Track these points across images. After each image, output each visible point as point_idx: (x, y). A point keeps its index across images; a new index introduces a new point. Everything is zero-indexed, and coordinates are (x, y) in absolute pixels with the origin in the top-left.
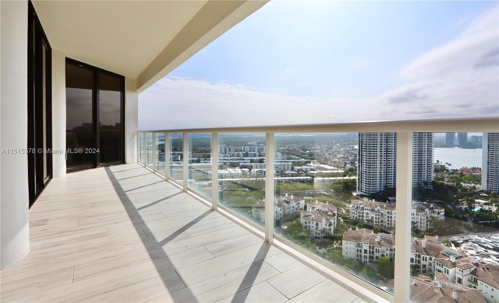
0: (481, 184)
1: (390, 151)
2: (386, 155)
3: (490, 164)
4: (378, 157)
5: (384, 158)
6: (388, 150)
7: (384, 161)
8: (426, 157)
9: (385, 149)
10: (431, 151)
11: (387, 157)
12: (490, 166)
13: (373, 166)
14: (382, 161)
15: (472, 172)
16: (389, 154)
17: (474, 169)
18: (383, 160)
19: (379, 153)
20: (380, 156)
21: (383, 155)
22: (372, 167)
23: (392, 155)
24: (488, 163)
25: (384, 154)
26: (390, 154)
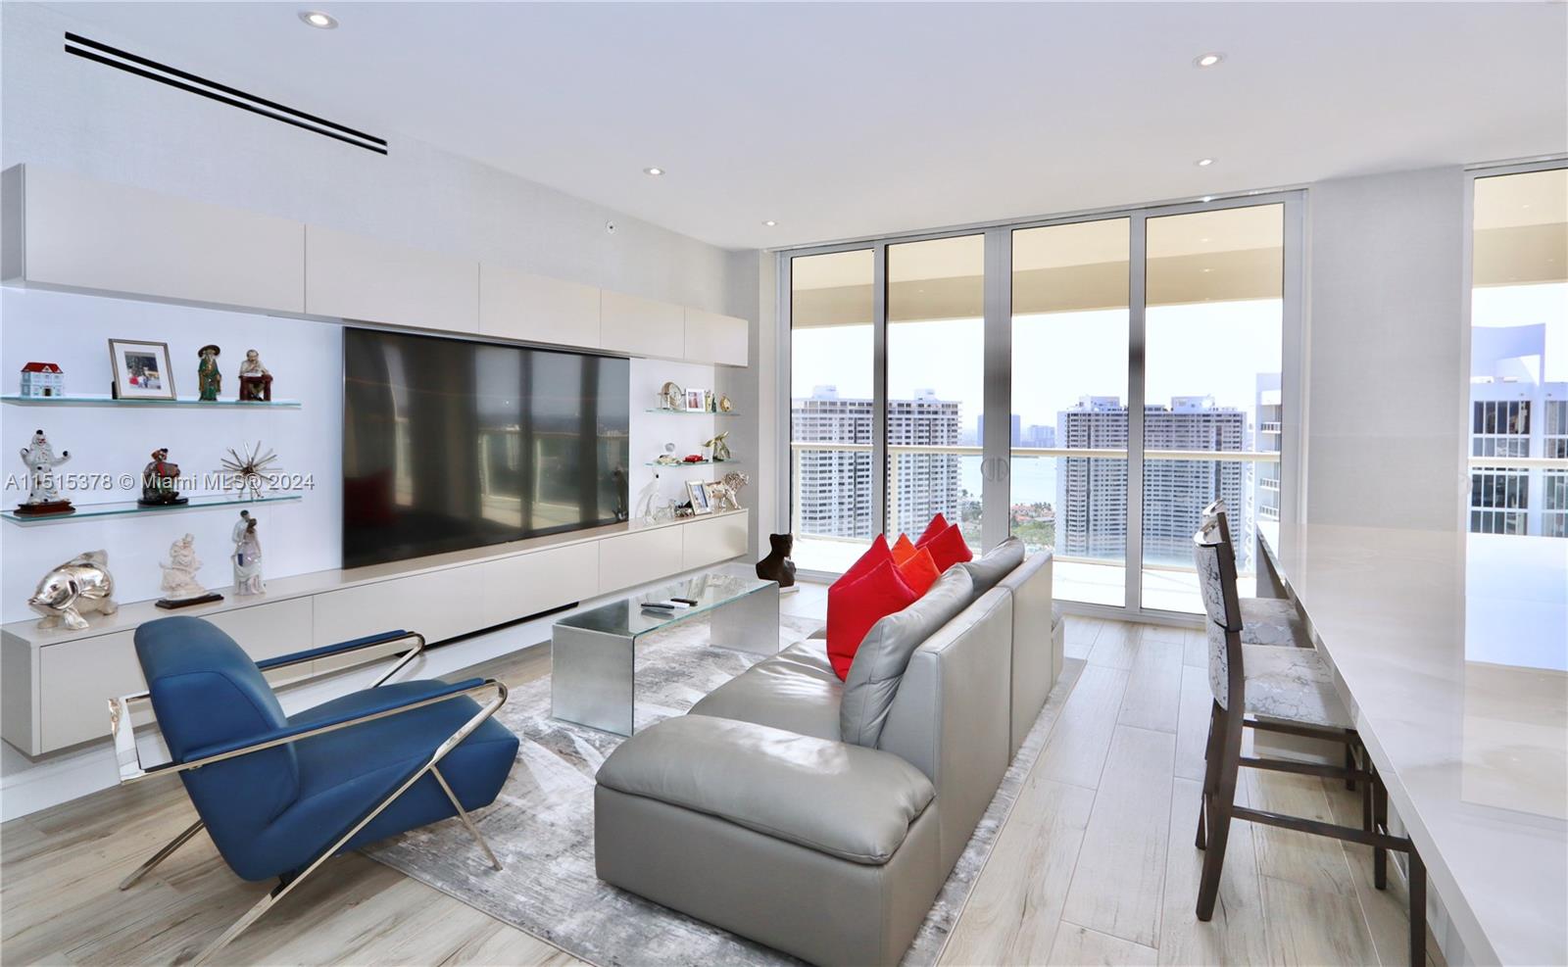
0: (1053, 544)
1: (862, 470)
2: (852, 480)
3: (1071, 493)
4: (835, 487)
5: (850, 490)
6: (859, 467)
7: (850, 496)
8: (945, 481)
9: (851, 464)
10: (956, 466)
11: (855, 486)
12: (1070, 498)
13: (821, 512)
14: (843, 497)
15: (1034, 514)
16: (859, 477)
17: (1038, 507)
18: (846, 493)
19: (835, 475)
20: (840, 484)
21: (846, 481)
22: (819, 515)
23: (867, 479)
24: (1067, 491)
25: (850, 477)
26: (863, 476)
